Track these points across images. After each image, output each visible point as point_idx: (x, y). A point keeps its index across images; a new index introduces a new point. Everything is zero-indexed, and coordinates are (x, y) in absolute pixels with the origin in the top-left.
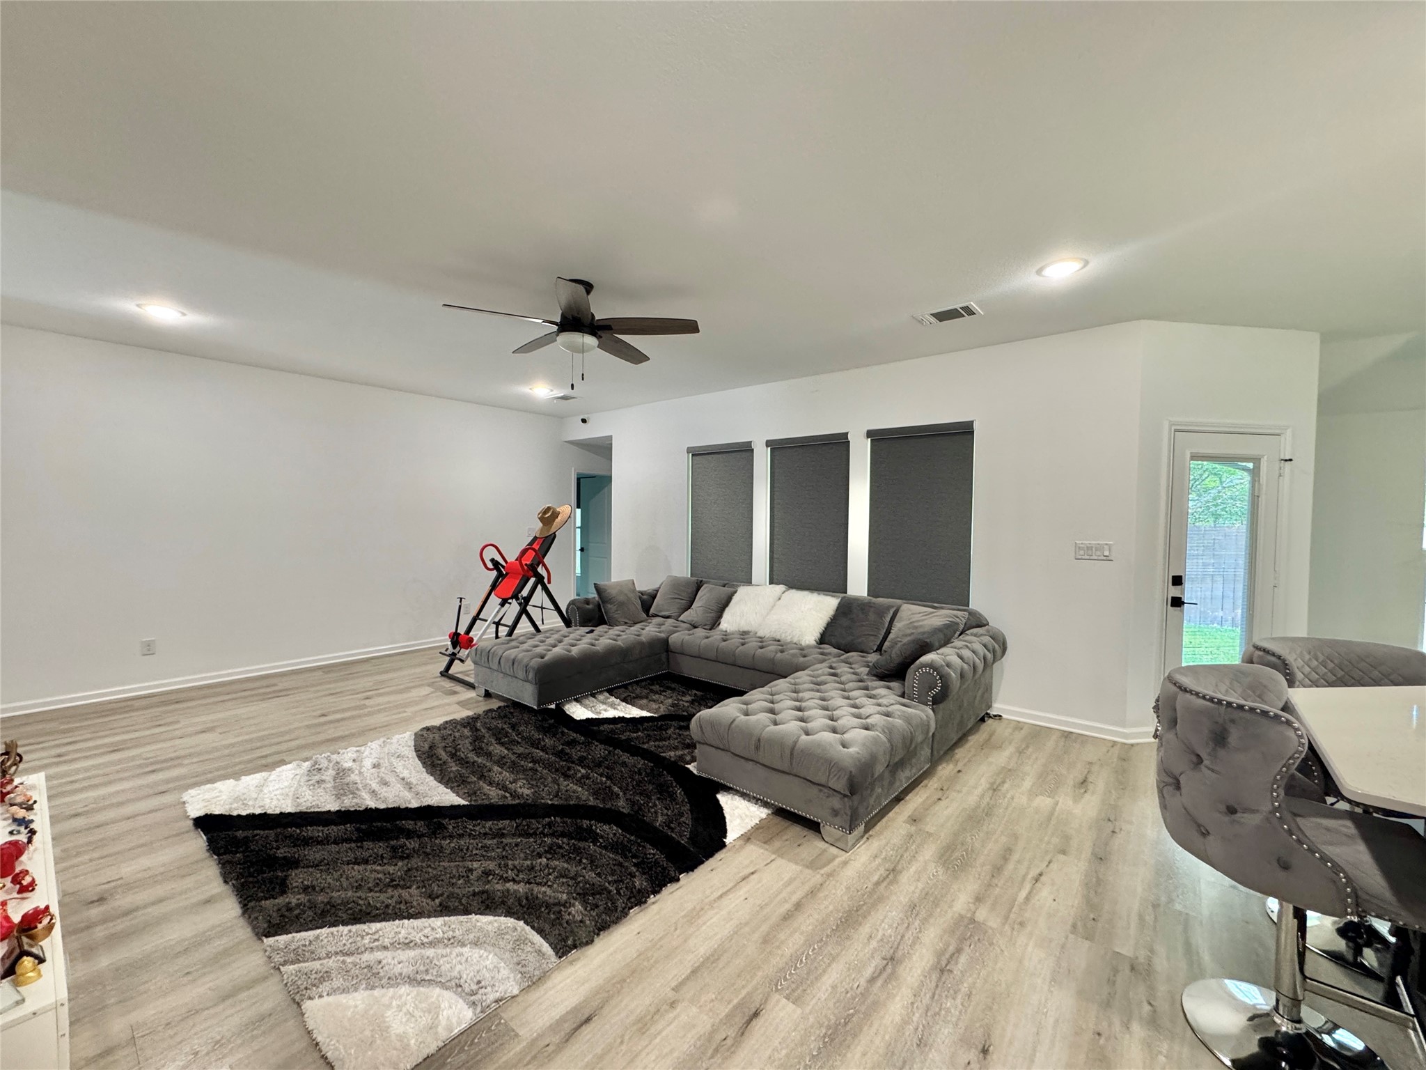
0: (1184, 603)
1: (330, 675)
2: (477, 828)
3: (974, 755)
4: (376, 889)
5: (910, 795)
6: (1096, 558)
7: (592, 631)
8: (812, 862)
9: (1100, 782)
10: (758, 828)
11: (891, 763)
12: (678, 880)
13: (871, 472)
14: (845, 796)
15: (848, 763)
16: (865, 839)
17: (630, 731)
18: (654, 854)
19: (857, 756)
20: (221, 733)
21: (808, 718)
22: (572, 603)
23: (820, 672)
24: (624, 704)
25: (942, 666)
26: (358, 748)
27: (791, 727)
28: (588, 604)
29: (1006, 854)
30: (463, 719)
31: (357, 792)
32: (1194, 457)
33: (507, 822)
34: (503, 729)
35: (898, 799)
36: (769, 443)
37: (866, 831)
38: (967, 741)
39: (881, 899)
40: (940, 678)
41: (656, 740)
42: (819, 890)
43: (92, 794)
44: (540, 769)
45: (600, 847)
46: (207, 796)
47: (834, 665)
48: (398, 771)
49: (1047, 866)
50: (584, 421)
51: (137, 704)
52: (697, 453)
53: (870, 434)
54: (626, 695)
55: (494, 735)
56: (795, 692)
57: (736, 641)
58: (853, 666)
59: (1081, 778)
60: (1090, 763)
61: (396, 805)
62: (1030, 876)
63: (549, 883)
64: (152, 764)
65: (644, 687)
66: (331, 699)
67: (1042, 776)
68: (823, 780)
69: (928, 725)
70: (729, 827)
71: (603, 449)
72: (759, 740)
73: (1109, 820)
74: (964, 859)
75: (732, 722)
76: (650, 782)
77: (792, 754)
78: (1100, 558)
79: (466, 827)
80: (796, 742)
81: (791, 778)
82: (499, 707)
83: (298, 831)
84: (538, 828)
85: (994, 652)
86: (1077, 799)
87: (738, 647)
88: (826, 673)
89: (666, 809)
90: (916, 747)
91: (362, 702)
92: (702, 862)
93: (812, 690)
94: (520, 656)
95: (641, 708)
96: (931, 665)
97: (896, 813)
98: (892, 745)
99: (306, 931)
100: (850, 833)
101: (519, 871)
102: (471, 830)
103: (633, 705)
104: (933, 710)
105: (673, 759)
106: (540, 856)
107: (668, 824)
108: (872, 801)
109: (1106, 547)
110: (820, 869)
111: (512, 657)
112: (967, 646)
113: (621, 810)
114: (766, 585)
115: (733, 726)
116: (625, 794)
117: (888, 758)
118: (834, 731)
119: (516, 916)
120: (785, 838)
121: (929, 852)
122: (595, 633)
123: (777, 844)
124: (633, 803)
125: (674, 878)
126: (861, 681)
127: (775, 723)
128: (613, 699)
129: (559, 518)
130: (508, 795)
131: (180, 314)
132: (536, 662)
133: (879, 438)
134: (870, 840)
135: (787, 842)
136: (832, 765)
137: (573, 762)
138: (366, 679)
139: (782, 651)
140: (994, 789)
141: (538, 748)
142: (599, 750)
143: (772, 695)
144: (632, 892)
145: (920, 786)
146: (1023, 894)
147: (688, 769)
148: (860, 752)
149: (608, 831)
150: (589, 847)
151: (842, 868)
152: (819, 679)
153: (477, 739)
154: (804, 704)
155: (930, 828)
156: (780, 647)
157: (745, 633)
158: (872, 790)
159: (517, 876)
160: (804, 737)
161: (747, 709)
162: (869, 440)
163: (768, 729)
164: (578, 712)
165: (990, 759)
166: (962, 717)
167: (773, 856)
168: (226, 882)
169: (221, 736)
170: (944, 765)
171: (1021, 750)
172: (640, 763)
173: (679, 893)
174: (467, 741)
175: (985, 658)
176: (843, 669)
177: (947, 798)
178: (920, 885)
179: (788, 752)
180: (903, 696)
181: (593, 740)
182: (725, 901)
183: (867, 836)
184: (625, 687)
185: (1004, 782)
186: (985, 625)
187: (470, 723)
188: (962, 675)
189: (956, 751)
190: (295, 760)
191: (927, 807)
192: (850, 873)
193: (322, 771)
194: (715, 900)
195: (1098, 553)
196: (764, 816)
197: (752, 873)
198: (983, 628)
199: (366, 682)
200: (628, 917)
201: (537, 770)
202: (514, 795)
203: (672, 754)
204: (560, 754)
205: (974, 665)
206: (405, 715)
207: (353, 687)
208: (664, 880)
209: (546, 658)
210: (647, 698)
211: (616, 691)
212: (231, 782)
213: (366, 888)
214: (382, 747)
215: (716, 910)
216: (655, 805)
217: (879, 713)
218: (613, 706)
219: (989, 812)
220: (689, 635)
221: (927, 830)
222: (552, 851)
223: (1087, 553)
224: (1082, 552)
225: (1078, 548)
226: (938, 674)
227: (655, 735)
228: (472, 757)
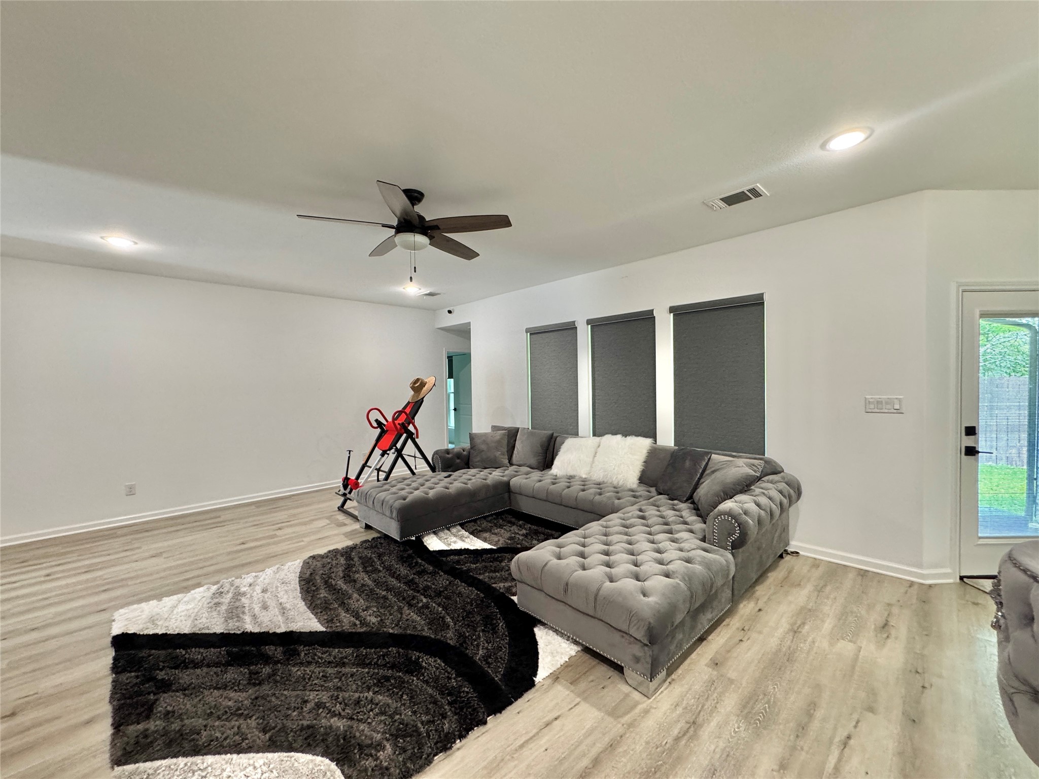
0: (978, 452)
1: (261, 509)
2: (324, 656)
3: (774, 593)
4: (224, 717)
5: (713, 634)
6: (886, 411)
7: (449, 476)
8: (615, 708)
9: (902, 626)
10: (566, 666)
11: (692, 610)
12: (485, 723)
13: (674, 341)
14: (647, 645)
15: (648, 614)
16: (667, 683)
17: (471, 562)
18: (467, 693)
19: (657, 606)
20: (165, 558)
21: (614, 563)
22: (436, 453)
23: (630, 515)
24: (471, 536)
25: (740, 514)
26: (257, 574)
27: (597, 572)
28: (448, 454)
29: (810, 709)
30: (343, 549)
31: (241, 615)
32: (984, 315)
33: (349, 651)
34: (371, 558)
35: (702, 639)
36: (589, 322)
37: (669, 674)
38: (768, 577)
39: (679, 760)
40: (739, 526)
41: (491, 571)
42: (619, 742)
43: (53, 610)
44: (390, 597)
45: (424, 681)
46: (131, 616)
47: (643, 508)
48: (279, 596)
49: (855, 727)
50: (450, 312)
51: (119, 532)
52: (534, 333)
53: (672, 310)
54: (474, 528)
55: (363, 563)
56: (606, 535)
57: (562, 484)
58: (661, 509)
59: (881, 621)
60: (889, 605)
61: (266, 630)
62: (837, 739)
63: (369, 720)
64: (108, 583)
65: (490, 522)
66: (252, 530)
67: (843, 616)
68: (624, 627)
69: (728, 570)
70: (540, 665)
71: (464, 332)
72: (567, 584)
73: (917, 672)
74: (766, 711)
75: (546, 564)
76: (479, 613)
77: (596, 599)
78: (890, 411)
79: (316, 655)
80: (599, 590)
81: (596, 621)
82: (374, 538)
83: (184, 652)
84: (374, 659)
85: (790, 497)
86: (881, 645)
87: (564, 489)
88: (635, 515)
89: (487, 642)
90: (716, 591)
91: (274, 533)
92: (511, 703)
93: (621, 533)
94: (388, 498)
95: (485, 540)
96: (729, 513)
97: (698, 654)
98: (692, 593)
99: (152, 760)
100: (651, 681)
101: (346, 705)
102: (319, 658)
103: (478, 538)
104: (733, 554)
105: (501, 591)
106: (369, 689)
107: (486, 658)
108: (673, 647)
109: (896, 401)
110: (621, 717)
111: (382, 498)
112: (764, 493)
113: (449, 641)
114: (590, 437)
115: (546, 568)
116: (455, 624)
117: (688, 605)
118: (637, 578)
119: (331, 757)
120: (591, 678)
121: (730, 703)
122: (452, 477)
123: (583, 685)
124: (461, 635)
125: (481, 721)
126: (666, 524)
127: (584, 568)
128: (463, 532)
129: (426, 387)
130: (358, 622)
131: (132, 243)
132: (398, 504)
133: (681, 313)
134: (672, 685)
135: (592, 684)
136: (632, 615)
137: (418, 592)
138: (283, 513)
139: (600, 494)
140: (795, 631)
141: (393, 577)
142: (443, 580)
143: (585, 538)
144: (440, 737)
145: (722, 625)
146: (832, 761)
147: (513, 601)
148: (659, 602)
149: (432, 664)
150: (413, 680)
151: (643, 717)
152: (628, 522)
153: (349, 568)
154: (611, 548)
155: (732, 675)
156: (599, 490)
157: (571, 477)
158: (673, 637)
159: (344, 710)
160: (608, 584)
161: (560, 552)
162: (672, 314)
163: (575, 573)
164: (434, 543)
165: (790, 598)
166: (761, 557)
167: (578, 700)
168: (110, 702)
169: (166, 560)
170: (745, 603)
171: (819, 588)
172: (473, 593)
173: (483, 739)
174: (340, 569)
175: (781, 504)
176: (651, 511)
177: (748, 639)
178: (722, 744)
179: (592, 598)
180: (703, 540)
181: (439, 570)
182: (526, 752)
183: (669, 680)
184: (475, 521)
185: (804, 624)
186: (780, 472)
187: (347, 553)
188: (760, 522)
189: (757, 588)
190: (207, 584)
191: (728, 650)
192: (649, 724)
193: (223, 595)
194: (516, 750)
195: (889, 406)
196: (573, 653)
197: (556, 719)
198: (779, 475)
199: (281, 515)
200: (432, 765)
201: (387, 599)
202: (364, 623)
203: (502, 585)
204: (410, 583)
205: (771, 511)
206: (302, 543)
207: (271, 520)
208: (471, 724)
209: (407, 500)
210: (490, 531)
211: (466, 525)
212: (153, 603)
213: (215, 715)
214: (275, 573)
215: (516, 762)
216: (479, 637)
217: (680, 559)
218: (462, 538)
219: (790, 658)
220: (527, 479)
221: (729, 675)
222: (381, 682)
223: (876, 407)
224: (872, 406)
225: (867, 402)
226: (736, 521)
227: (491, 566)
228: (341, 584)
